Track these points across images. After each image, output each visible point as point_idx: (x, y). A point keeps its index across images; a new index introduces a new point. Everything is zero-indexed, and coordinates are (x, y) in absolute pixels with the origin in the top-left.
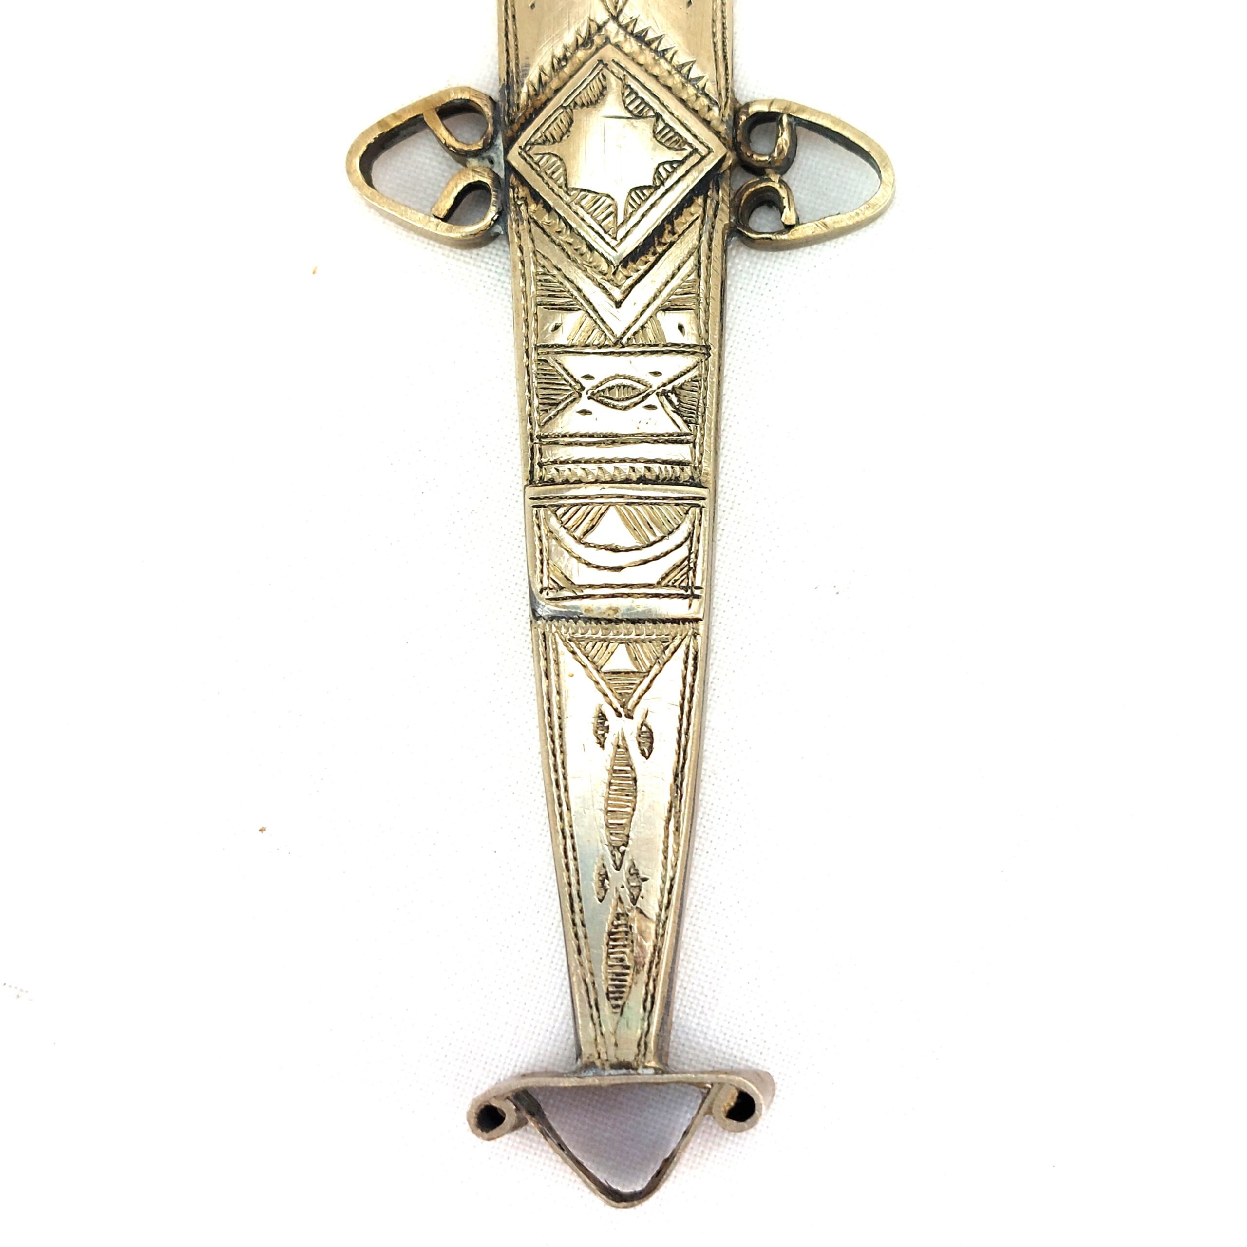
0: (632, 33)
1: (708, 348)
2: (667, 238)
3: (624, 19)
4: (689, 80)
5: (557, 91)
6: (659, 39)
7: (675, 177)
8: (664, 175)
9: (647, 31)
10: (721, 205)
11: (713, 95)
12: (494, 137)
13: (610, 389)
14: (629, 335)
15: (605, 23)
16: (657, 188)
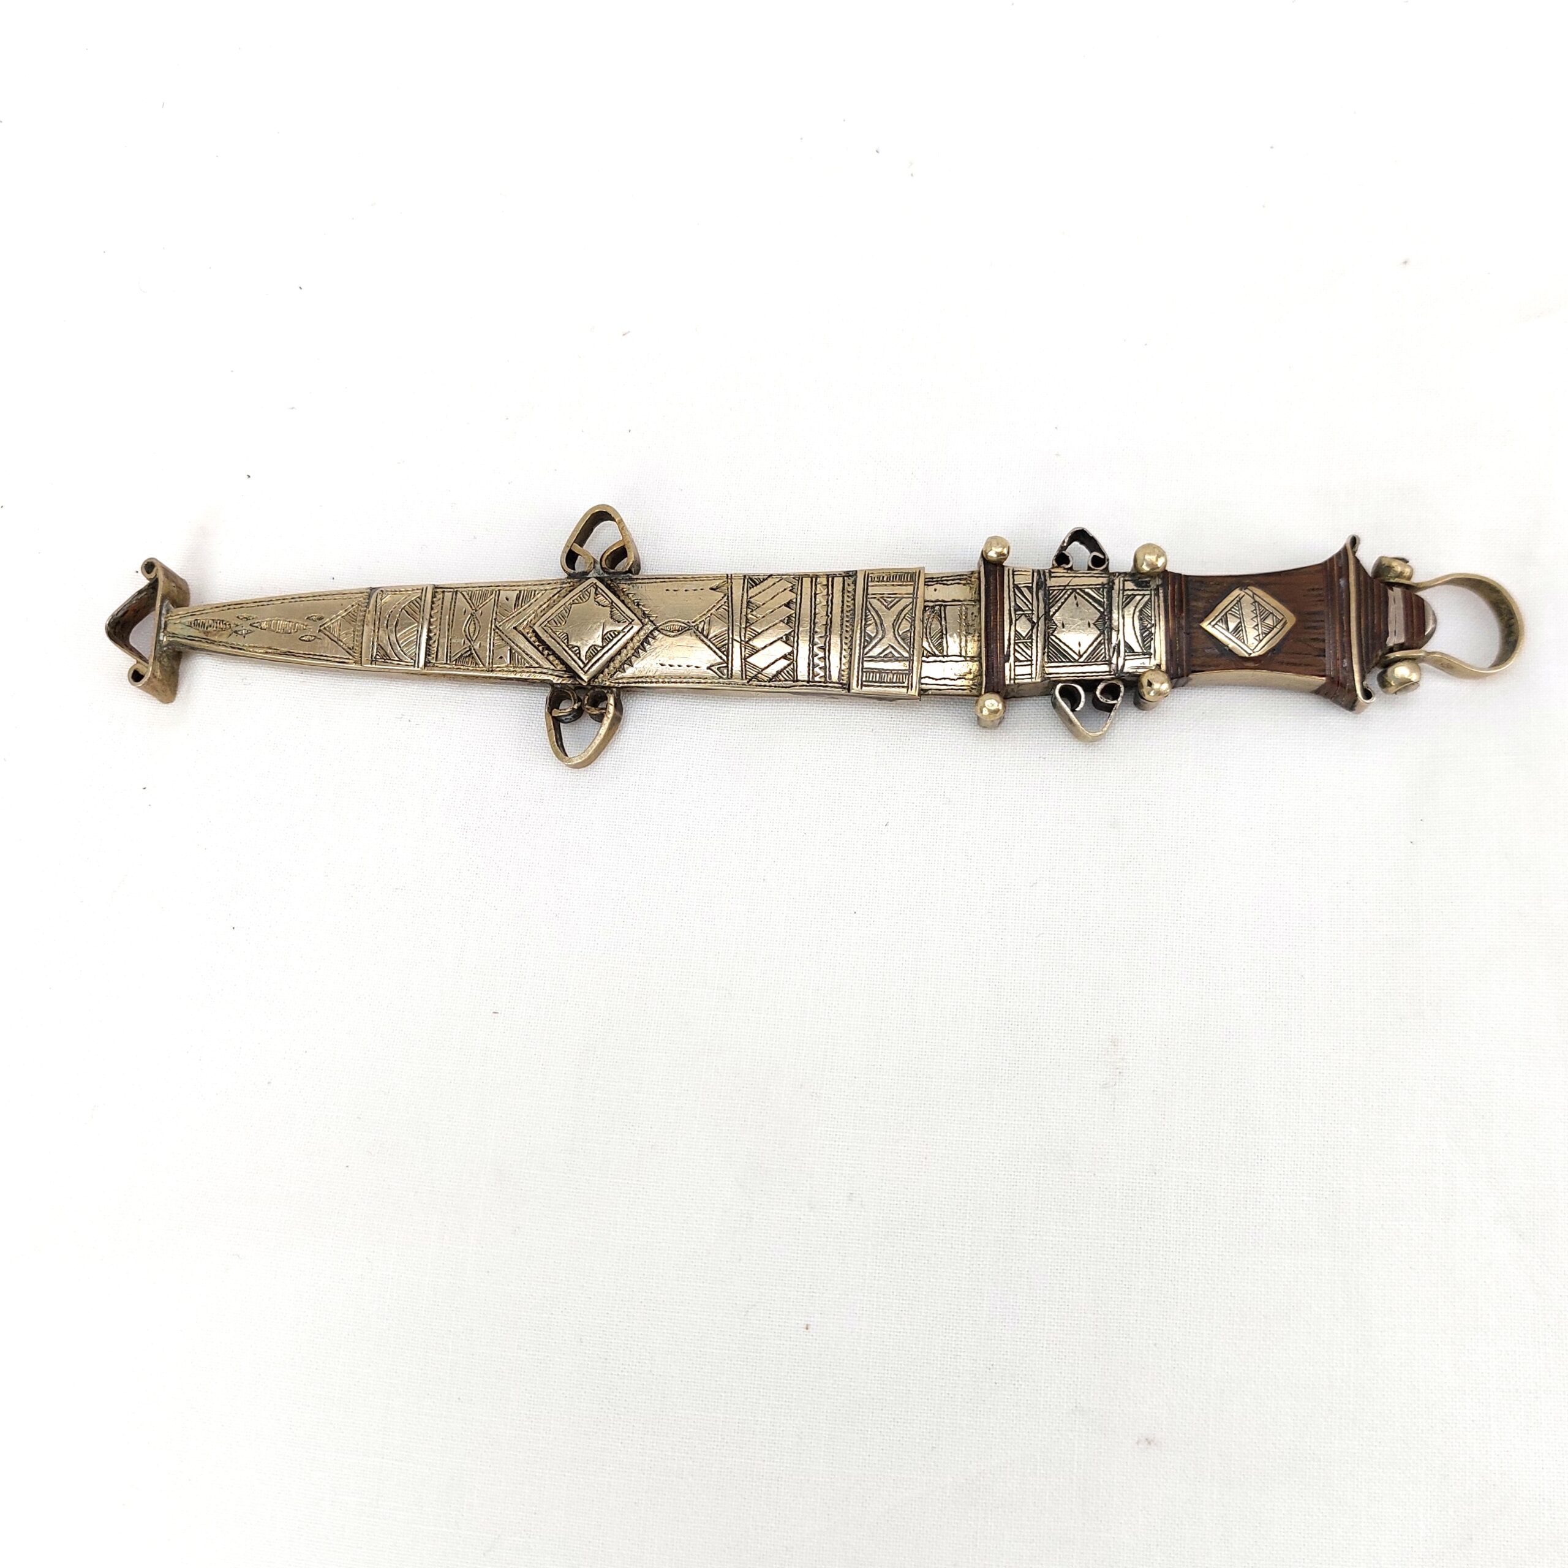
0: (648, 636)
1: (492, 671)
2: (546, 652)
3: (656, 633)
4: (623, 664)
5: (623, 602)
6: (645, 650)
7: (573, 655)
8: (574, 650)
9: (649, 643)
10: (561, 679)
11: (615, 677)
12: (607, 573)
13: (475, 624)
14: (500, 633)
15: (654, 624)
16: (567, 646)
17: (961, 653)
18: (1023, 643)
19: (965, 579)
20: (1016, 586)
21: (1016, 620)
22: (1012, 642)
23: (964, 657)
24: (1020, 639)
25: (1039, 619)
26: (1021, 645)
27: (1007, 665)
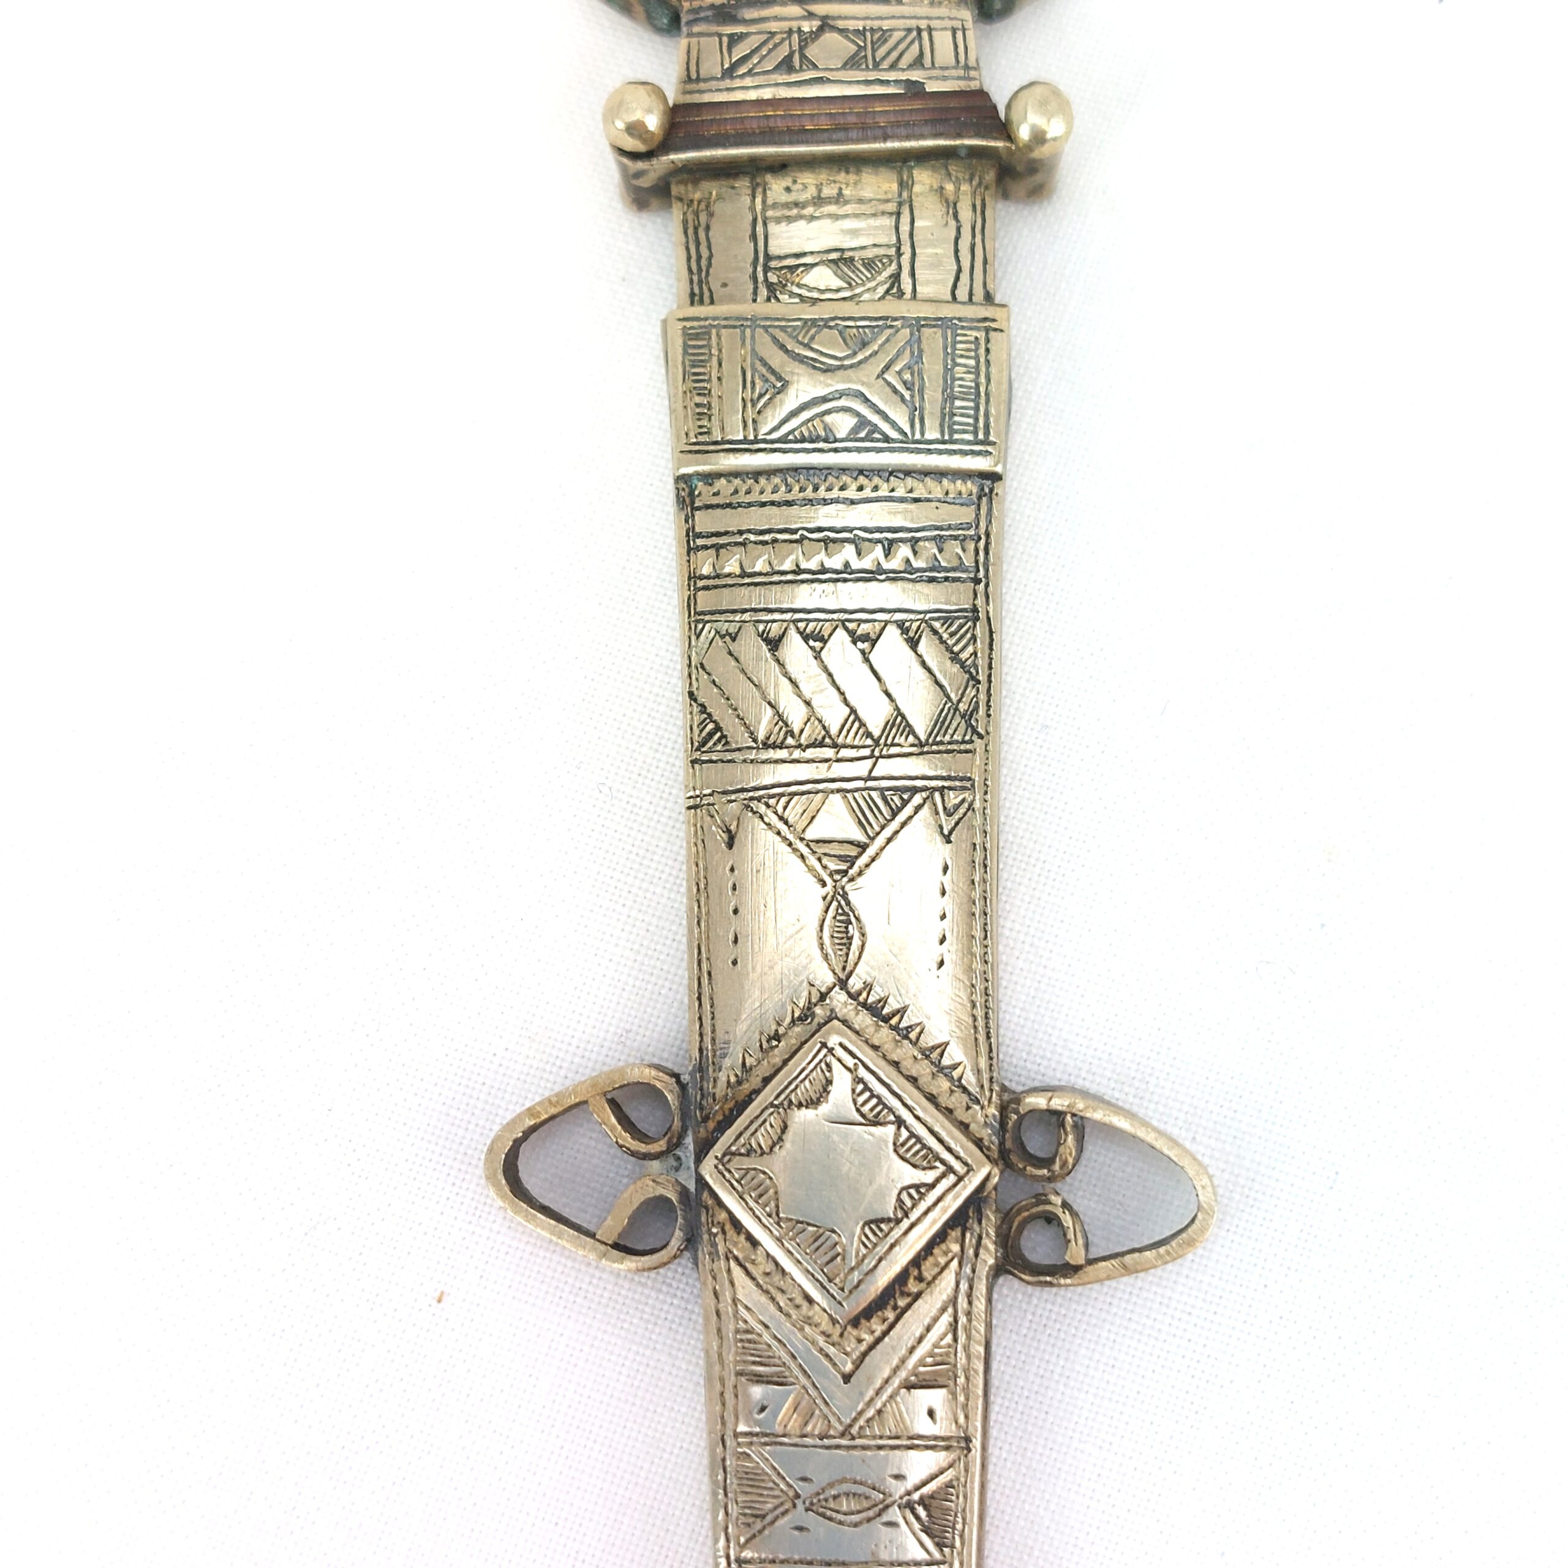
0: (864, 1005)
1: (968, 1440)
2: (913, 1287)
3: (855, 983)
4: (941, 1069)
5: (767, 1081)
6: (902, 1011)
7: (923, 1206)
8: (908, 1203)
9: (884, 1001)
10: (986, 1241)
11: (974, 1089)
12: (681, 1136)
13: (835, 1497)
14: (862, 1422)
15: (830, 989)
16: (898, 1221)
17: (891, 214)
18: (874, 51)
19: (697, 214)
20: (729, 73)
21: (815, 67)
22: (872, 76)
23: (900, 204)
24: (865, 56)
25: (811, 15)
26: (881, 52)
27: (931, 87)
